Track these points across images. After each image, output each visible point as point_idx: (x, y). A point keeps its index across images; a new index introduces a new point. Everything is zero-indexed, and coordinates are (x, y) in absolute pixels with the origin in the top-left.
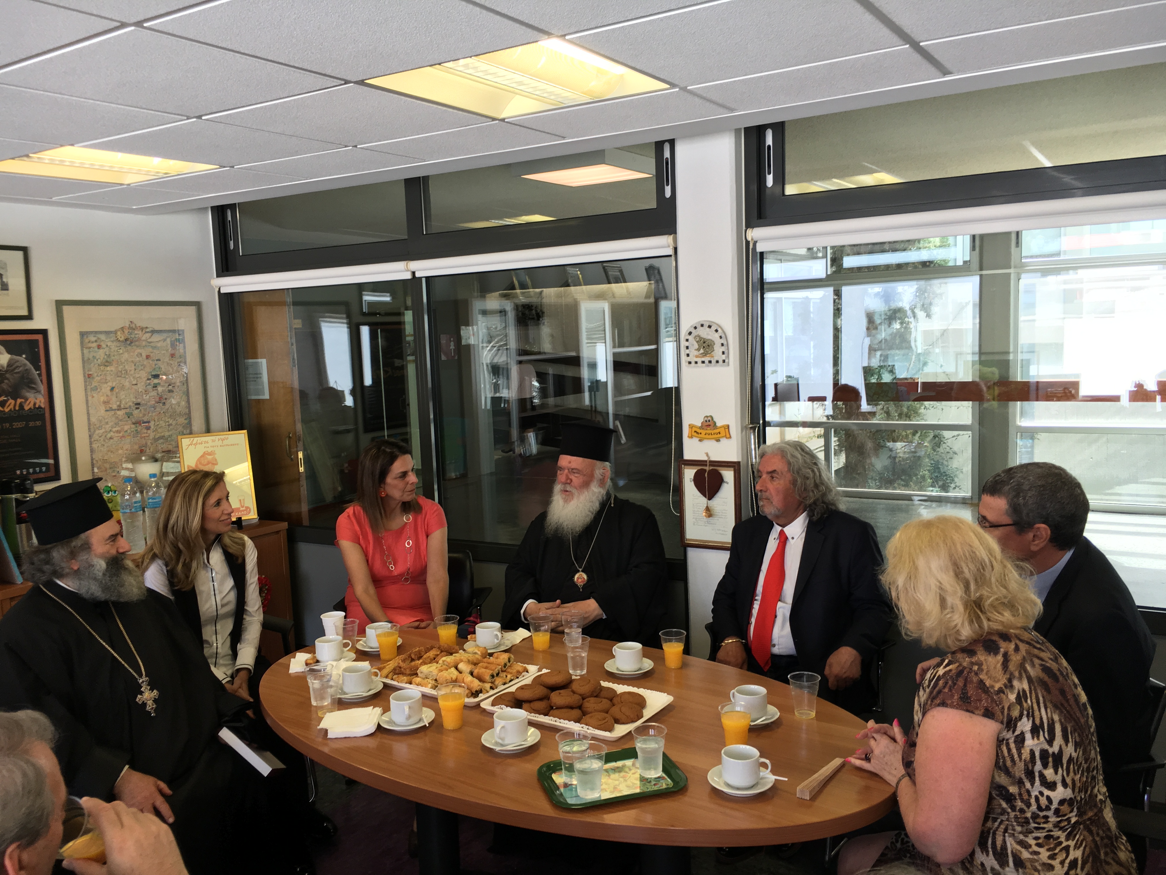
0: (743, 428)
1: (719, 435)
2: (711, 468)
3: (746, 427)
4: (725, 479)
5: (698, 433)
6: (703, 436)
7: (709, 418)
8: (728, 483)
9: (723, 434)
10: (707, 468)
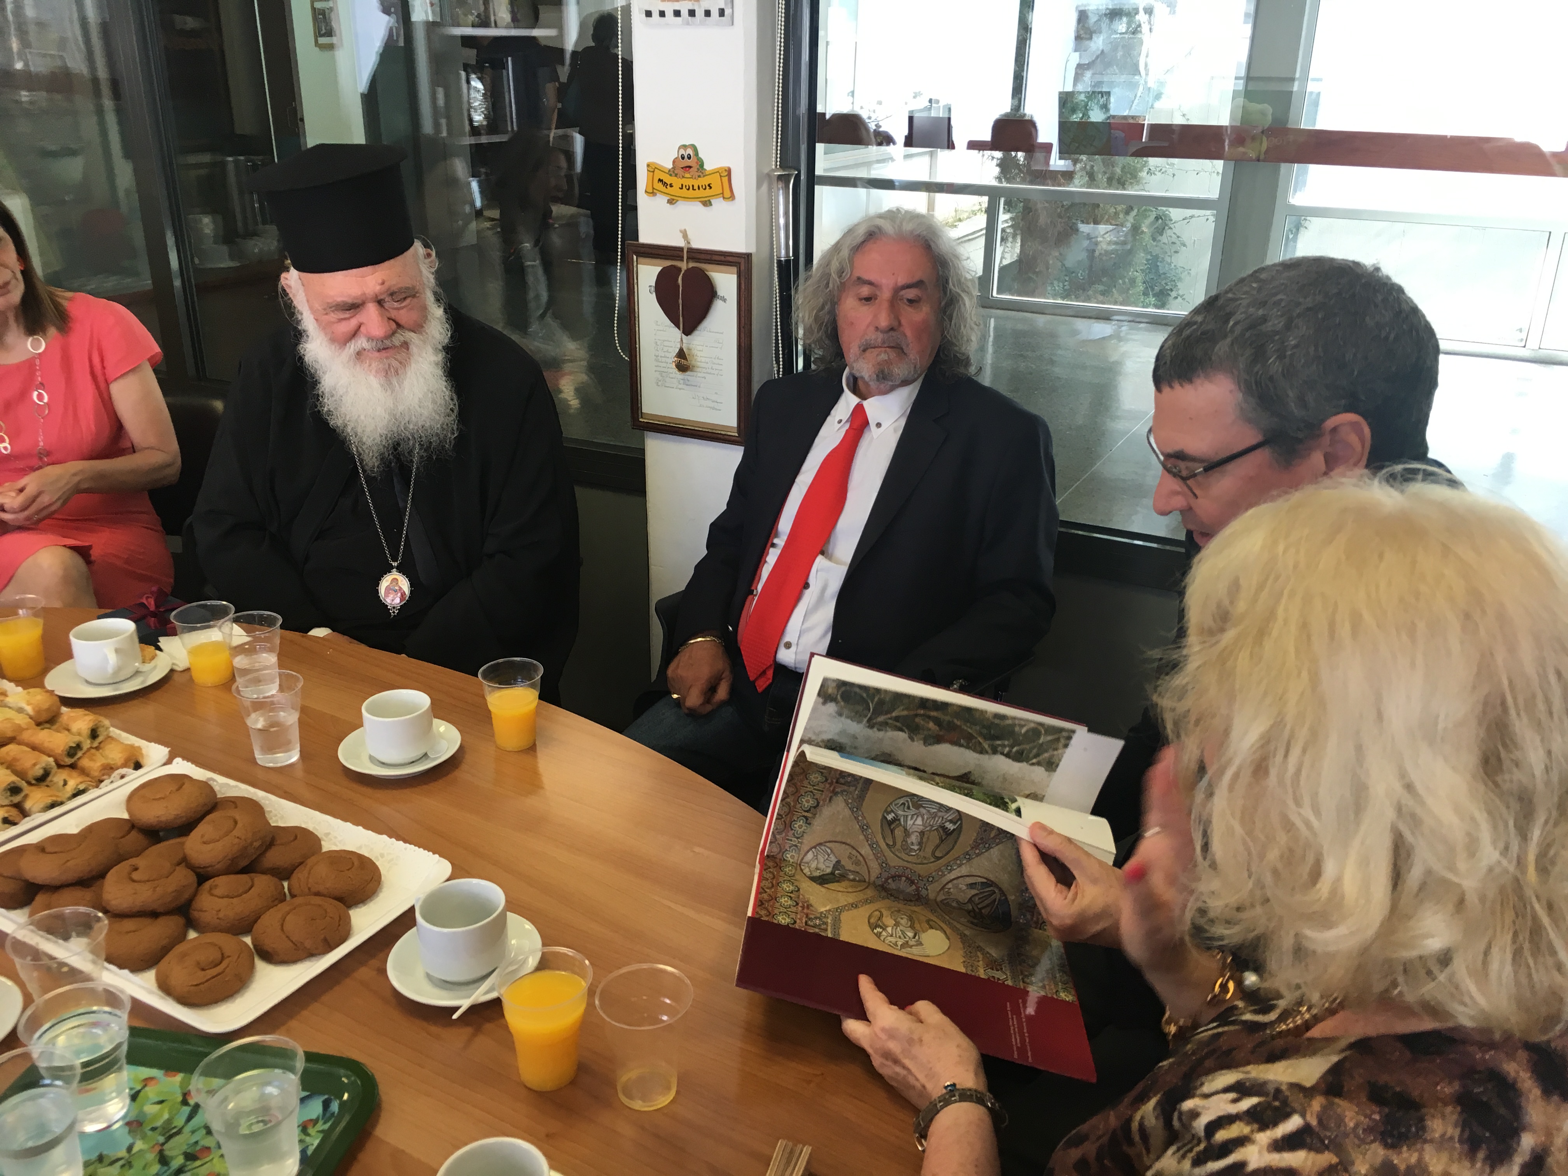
0: (762, 178)
1: (708, 192)
2: (691, 265)
3: (769, 175)
4: (721, 292)
5: (665, 184)
6: (675, 190)
7: (690, 151)
8: (724, 300)
9: (716, 189)
10: (684, 265)
